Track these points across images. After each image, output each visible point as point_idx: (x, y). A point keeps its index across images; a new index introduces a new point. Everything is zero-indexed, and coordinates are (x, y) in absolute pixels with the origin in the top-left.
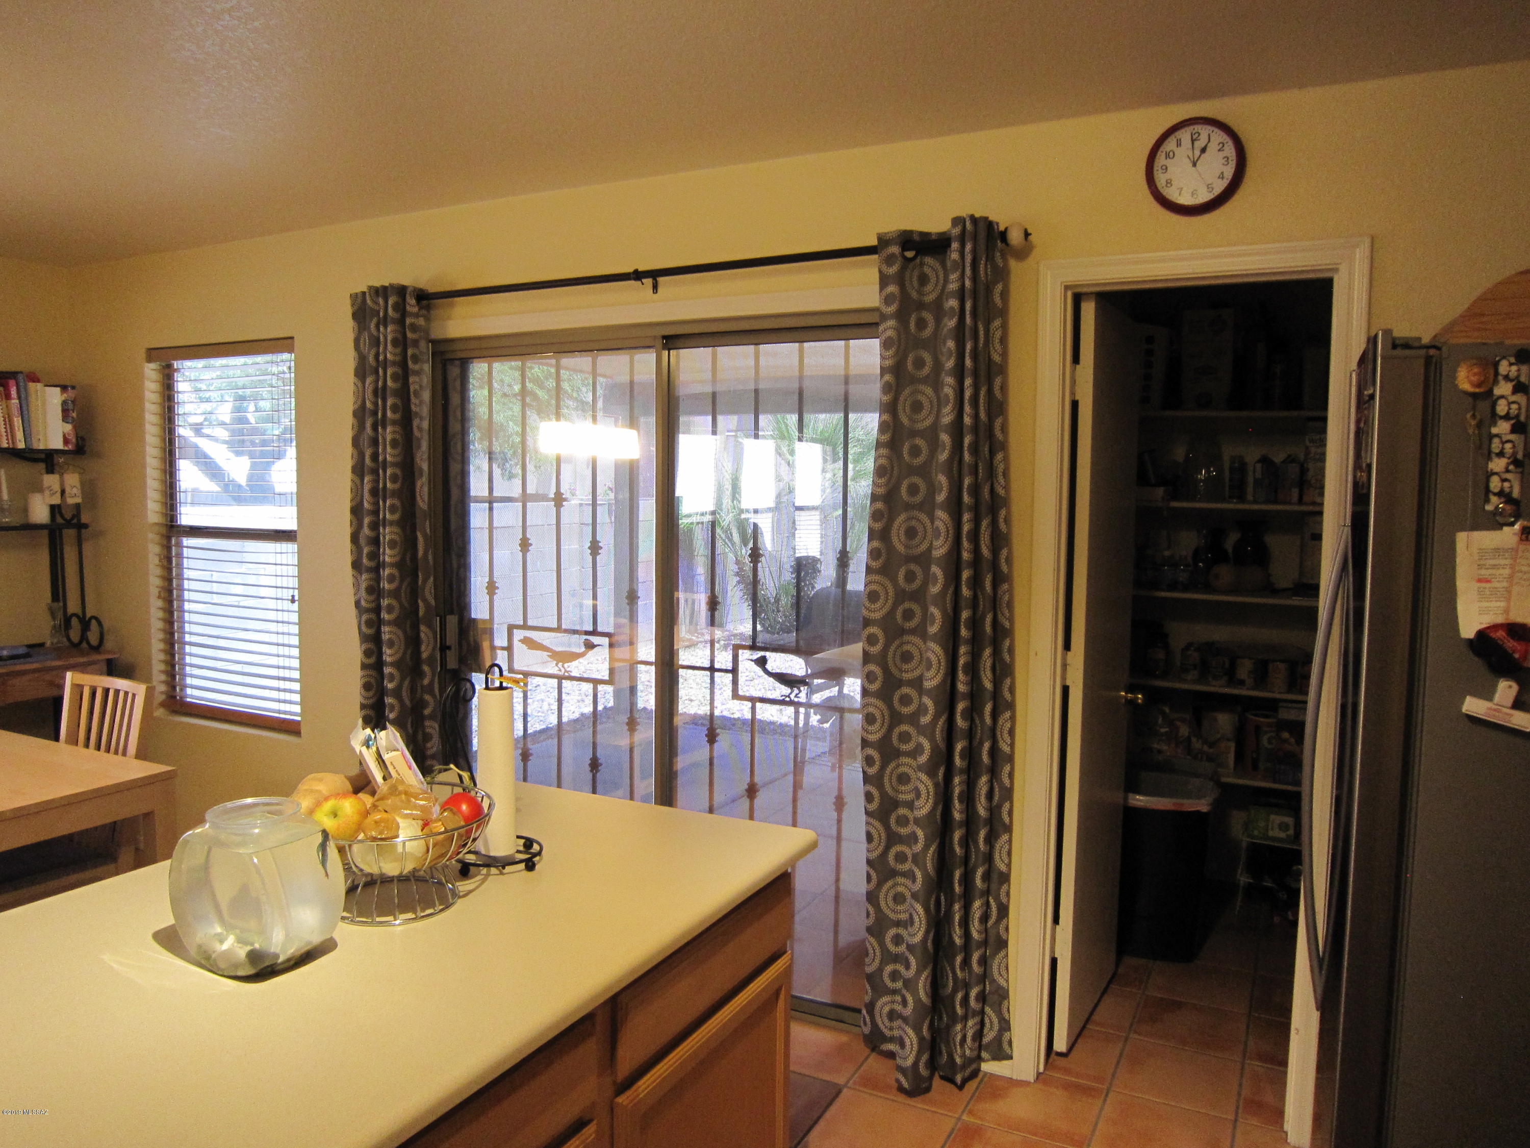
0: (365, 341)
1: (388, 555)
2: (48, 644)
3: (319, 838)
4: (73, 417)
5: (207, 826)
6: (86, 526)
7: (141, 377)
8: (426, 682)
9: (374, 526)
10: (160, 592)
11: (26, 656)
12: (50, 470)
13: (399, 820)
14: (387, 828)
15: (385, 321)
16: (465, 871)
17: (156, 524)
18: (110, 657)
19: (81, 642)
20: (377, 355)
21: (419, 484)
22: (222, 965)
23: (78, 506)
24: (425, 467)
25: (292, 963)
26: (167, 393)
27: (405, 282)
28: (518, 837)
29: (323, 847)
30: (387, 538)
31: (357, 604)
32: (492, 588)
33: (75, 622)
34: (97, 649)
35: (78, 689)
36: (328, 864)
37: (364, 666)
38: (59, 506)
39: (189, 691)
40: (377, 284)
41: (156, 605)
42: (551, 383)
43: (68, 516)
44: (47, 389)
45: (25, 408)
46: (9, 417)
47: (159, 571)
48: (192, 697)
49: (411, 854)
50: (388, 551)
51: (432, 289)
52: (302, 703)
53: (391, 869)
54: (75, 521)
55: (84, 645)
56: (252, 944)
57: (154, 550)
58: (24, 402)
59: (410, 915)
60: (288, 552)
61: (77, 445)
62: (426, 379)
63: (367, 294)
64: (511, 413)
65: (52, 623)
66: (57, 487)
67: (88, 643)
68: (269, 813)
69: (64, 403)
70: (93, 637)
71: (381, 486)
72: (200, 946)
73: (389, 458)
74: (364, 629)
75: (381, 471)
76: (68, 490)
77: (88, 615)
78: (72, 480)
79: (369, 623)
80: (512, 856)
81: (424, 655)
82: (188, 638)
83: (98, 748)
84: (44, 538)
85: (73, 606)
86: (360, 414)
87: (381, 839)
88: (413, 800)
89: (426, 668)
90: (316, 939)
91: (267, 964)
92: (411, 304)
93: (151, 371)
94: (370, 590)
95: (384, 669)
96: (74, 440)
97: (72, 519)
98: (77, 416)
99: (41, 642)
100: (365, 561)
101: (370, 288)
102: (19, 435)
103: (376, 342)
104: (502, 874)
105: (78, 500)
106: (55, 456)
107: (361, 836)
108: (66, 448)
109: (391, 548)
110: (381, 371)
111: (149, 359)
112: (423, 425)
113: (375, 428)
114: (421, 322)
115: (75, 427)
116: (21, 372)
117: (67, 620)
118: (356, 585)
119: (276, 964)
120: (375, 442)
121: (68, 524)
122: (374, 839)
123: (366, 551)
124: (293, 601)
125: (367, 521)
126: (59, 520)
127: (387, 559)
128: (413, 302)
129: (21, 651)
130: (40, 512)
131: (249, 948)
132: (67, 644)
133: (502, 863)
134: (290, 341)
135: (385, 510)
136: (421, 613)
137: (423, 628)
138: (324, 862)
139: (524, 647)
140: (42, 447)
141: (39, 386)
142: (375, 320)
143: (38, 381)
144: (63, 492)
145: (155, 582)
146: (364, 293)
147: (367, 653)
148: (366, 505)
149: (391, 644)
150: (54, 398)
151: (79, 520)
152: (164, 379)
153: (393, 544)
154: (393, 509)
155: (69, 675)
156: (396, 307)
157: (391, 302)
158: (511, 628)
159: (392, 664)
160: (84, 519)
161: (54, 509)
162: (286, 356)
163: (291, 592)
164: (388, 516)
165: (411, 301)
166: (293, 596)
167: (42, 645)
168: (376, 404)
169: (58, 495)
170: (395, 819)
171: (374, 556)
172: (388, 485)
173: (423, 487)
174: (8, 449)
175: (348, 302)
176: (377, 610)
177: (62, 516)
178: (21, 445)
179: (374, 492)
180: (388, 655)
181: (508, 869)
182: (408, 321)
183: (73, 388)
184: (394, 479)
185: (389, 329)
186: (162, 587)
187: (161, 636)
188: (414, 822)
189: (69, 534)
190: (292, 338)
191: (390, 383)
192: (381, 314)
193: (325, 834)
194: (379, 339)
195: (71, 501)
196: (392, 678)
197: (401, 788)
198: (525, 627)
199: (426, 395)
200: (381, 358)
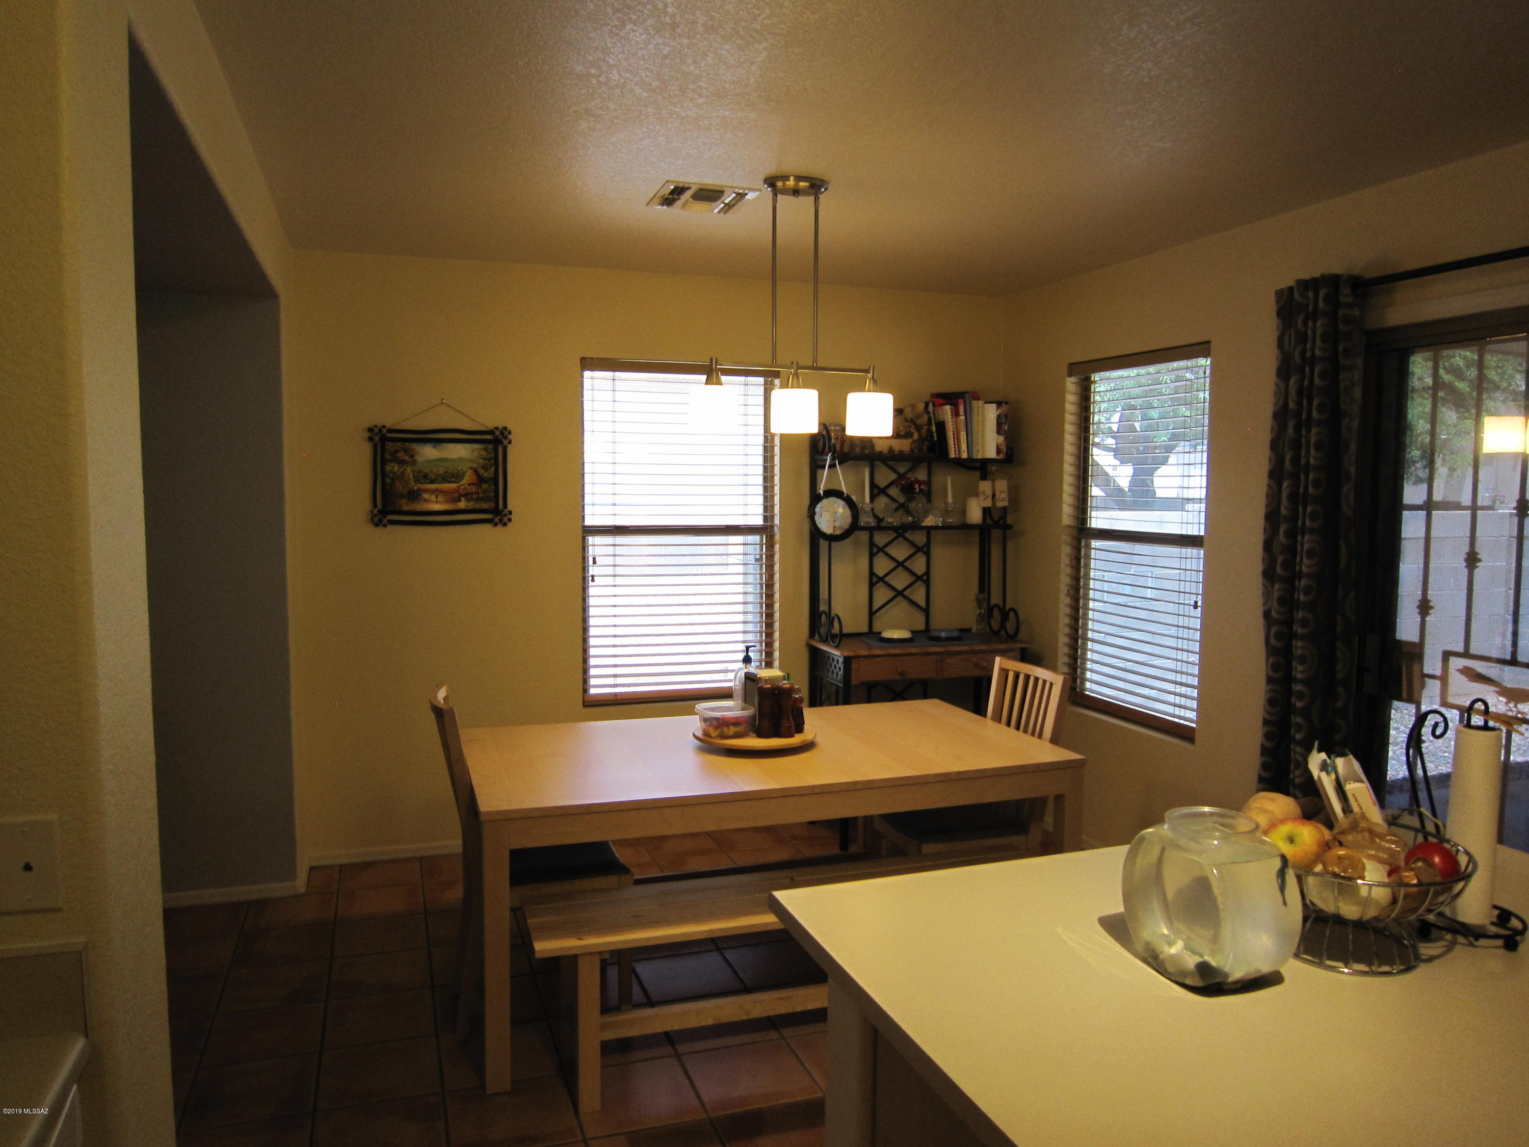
0: (1290, 338)
1: (1306, 565)
2: (974, 630)
3: (1277, 863)
4: (1005, 430)
5: (1166, 826)
6: (1010, 527)
7: (1063, 391)
8: (1340, 704)
9: (1292, 534)
10: (1068, 590)
11: (959, 639)
12: (984, 477)
13: (1365, 861)
14: (1352, 867)
15: (1314, 316)
16: (1425, 931)
17: (1069, 526)
18: (1024, 646)
19: (1000, 630)
20: (1303, 352)
21: (1345, 489)
22: (1170, 969)
23: (1004, 508)
24: (1353, 470)
25: (1239, 985)
26: (1084, 404)
27: (1338, 270)
28: (1495, 907)
29: (1282, 874)
30: (1306, 546)
31: (1267, 615)
32: (1424, 607)
33: (996, 612)
34: (1013, 638)
35: (1004, 672)
36: (1287, 893)
37: (1270, 680)
38: (989, 509)
39: (1088, 685)
40: (1307, 276)
41: (1064, 601)
42: (1472, 373)
43: (996, 518)
44: (987, 405)
45: (969, 423)
46: (957, 431)
47: (1068, 570)
48: (1091, 691)
49: (1377, 901)
50: (1305, 560)
51: (1369, 275)
52: (1199, 711)
53: (1350, 911)
54: (1002, 522)
55: (1003, 633)
56: (1201, 956)
57: (1066, 551)
58: (968, 418)
59: (1362, 967)
60: (1194, 557)
61: (1007, 454)
62: (1357, 375)
63: (1295, 288)
64: (1421, 409)
65: (978, 611)
66: (989, 492)
67: (1006, 632)
68: (1221, 825)
69: (999, 417)
70: (1010, 626)
71: (1301, 490)
72: (1147, 944)
73: (1312, 461)
74: (1273, 641)
75: (1302, 477)
76: (997, 496)
77: (1008, 607)
78: (1002, 485)
79: (1278, 636)
80: (1482, 927)
81: (1340, 676)
82: (1090, 635)
83: (1018, 728)
84: (975, 537)
85: (996, 599)
86: (1281, 416)
87: (1344, 878)
88: (1378, 840)
89: (1340, 690)
90: (1265, 968)
91: (1217, 980)
92: (1345, 292)
93: (1071, 384)
94: (1282, 601)
95: (1293, 685)
96: (1005, 450)
97: (1000, 520)
98: (1008, 428)
99: (968, 627)
100: (1279, 570)
101: (1299, 282)
102: (964, 447)
103: (1303, 338)
104: (1471, 945)
105: (1005, 504)
106: (989, 464)
107: (1319, 868)
108: (998, 458)
109: (1309, 558)
110: (1307, 370)
111: (1070, 374)
112: (1352, 425)
113: (1297, 429)
114: (1356, 312)
115: (1006, 438)
116: (967, 392)
117: (990, 610)
118: (1267, 595)
119: (1225, 982)
120: (1296, 445)
121: (996, 524)
122: (1336, 875)
123: (1280, 559)
124: (1196, 607)
125: (1283, 528)
126: (989, 521)
127: (1304, 569)
128: (1348, 291)
129: (955, 634)
130: (975, 514)
131: (1198, 959)
132: (989, 631)
133: (1472, 933)
134: (1206, 346)
135: (1304, 518)
136: (1339, 629)
137: (1339, 645)
138: (1282, 889)
139: (1463, 678)
140: (980, 457)
141: (981, 402)
142: (1301, 317)
143: (979, 399)
144: (994, 496)
145: (1065, 580)
146: (1291, 289)
147: (1275, 667)
148: (1283, 511)
149: (1303, 660)
150: (991, 413)
151: (1005, 522)
152: (1082, 392)
153: (1311, 554)
154: (1314, 516)
155: (998, 659)
156: (1327, 299)
157: (1322, 294)
158: (1447, 655)
159: (1302, 681)
160: (1009, 521)
161: (986, 511)
162: (1202, 361)
163: (1194, 598)
164: (1308, 523)
165: (1346, 290)
166: (1196, 602)
167: (969, 630)
168: (1299, 404)
169: (990, 499)
170: (1360, 860)
171: (1289, 565)
172: (1311, 490)
173: (1348, 494)
174: (955, 458)
175: (1272, 299)
176: (1288, 622)
177: (991, 518)
178: (965, 456)
179: (1293, 498)
180: (1299, 671)
181: (1482, 942)
182: (1341, 313)
183: (1006, 403)
184: (1317, 483)
185: (1319, 323)
186: (1070, 585)
187: (1067, 630)
188: (1380, 866)
189: (996, 534)
190: (1208, 342)
191: (1317, 381)
192: (1310, 308)
193: (1284, 858)
194: (1306, 335)
195: (1000, 504)
196: (1301, 696)
197: (1363, 824)
198: (1466, 654)
199: (1357, 392)
200: (1308, 355)
